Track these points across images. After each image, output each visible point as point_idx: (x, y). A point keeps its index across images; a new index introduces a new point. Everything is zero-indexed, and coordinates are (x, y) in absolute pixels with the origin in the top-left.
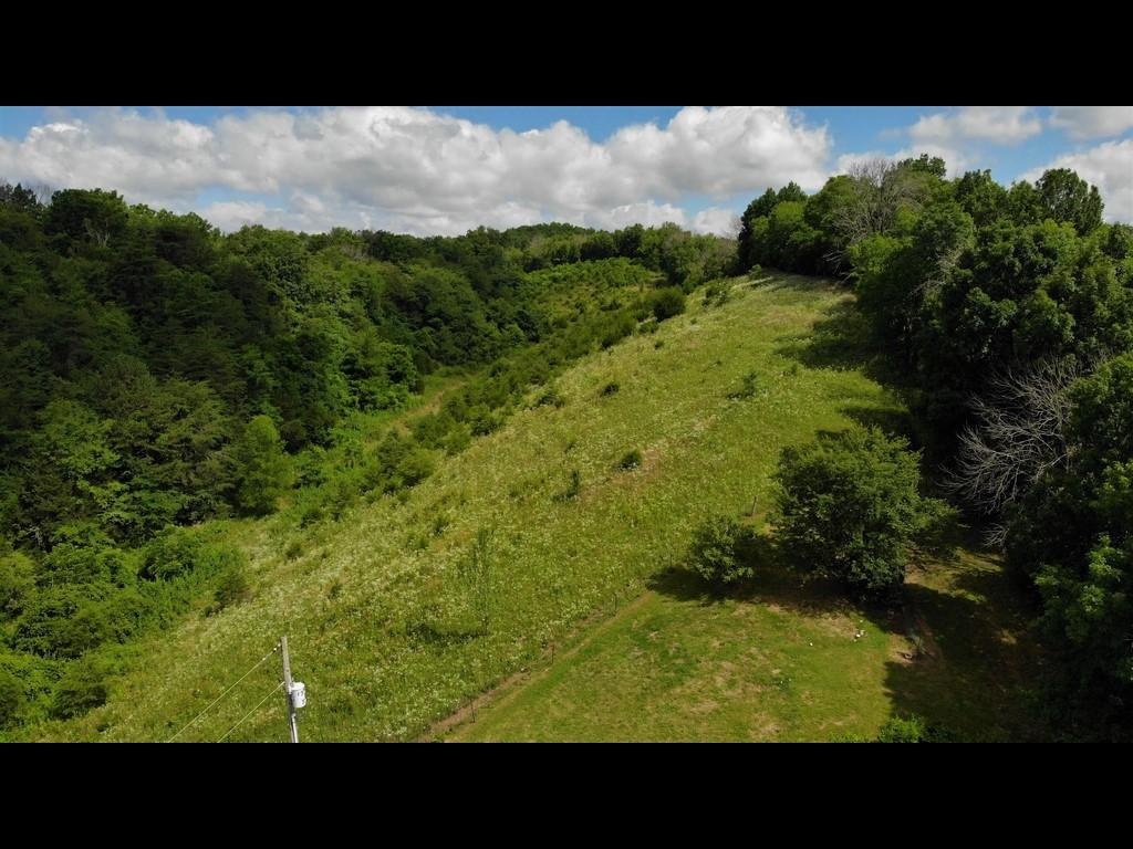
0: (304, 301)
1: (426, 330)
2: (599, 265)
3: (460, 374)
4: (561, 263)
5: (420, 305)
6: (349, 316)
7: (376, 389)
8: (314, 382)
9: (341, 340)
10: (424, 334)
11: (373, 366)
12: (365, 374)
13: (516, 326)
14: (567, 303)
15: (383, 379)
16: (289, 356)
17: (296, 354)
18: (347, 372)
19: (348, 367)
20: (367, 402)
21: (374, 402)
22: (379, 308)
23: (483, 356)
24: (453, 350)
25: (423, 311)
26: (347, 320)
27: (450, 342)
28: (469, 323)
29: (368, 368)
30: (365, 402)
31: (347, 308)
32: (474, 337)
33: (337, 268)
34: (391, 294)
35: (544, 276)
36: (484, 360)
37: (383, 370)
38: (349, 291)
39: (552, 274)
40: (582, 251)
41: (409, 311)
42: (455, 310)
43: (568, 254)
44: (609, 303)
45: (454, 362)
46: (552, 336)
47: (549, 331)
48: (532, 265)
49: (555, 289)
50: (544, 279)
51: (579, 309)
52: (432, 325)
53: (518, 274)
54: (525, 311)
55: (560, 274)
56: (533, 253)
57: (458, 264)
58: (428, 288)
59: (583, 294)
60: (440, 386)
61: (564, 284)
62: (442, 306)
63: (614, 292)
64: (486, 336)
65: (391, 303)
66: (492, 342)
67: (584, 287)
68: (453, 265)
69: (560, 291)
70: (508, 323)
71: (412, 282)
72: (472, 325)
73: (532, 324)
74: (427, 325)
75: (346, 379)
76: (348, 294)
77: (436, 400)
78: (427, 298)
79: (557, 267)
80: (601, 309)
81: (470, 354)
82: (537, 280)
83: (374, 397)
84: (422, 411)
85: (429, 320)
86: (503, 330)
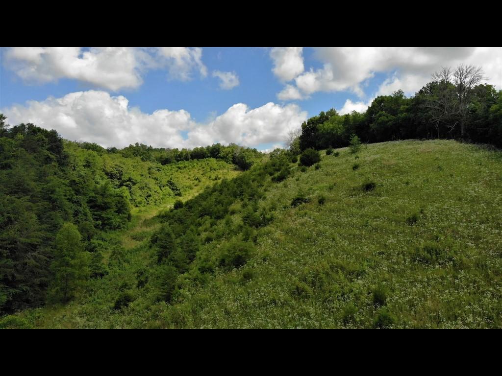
1: (124, 188)
2: (203, 162)
3: (146, 211)
4: (180, 160)
5: (118, 175)
7: (111, 216)
11: (109, 203)
12: (104, 208)
13: (168, 188)
14: (189, 178)
15: (114, 210)
18: (91, 207)
19: (92, 204)
21: (110, 224)
22: (98, 175)
23: (155, 202)
24: (139, 199)
25: (119, 179)
28: (146, 184)
29: (105, 203)
30: (106, 225)
31: (83, 173)
32: (150, 192)
34: (103, 169)
35: (173, 166)
36: (156, 204)
38: (84, 164)
39: (177, 166)
40: (191, 155)
41: (112, 178)
42: (138, 178)
43: (184, 156)
44: (213, 177)
45: (140, 205)
46: (187, 193)
47: (185, 191)
48: (165, 162)
49: (181, 172)
50: (173, 168)
51: (197, 181)
52: (127, 186)
53: (160, 165)
54: (172, 181)
55: (182, 165)
56: (166, 155)
57: (129, 158)
58: (122, 166)
59: (197, 174)
60: (138, 217)
61: (185, 170)
62: (131, 176)
63: (214, 173)
64: (155, 192)
65: (103, 174)
66: (159, 195)
67: (196, 171)
68: (127, 159)
69: (184, 173)
70: (164, 186)
71: (113, 164)
72: (148, 186)
73: (175, 186)
74: (124, 186)
75: (90, 211)
76: (83, 166)
77: (141, 224)
78: (122, 171)
79: (179, 162)
80: (211, 180)
81: (148, 201)
82: (169, 168)
83: (110, 221)
84: (136, 231)
85: (124, 183)
86: (162, 189)
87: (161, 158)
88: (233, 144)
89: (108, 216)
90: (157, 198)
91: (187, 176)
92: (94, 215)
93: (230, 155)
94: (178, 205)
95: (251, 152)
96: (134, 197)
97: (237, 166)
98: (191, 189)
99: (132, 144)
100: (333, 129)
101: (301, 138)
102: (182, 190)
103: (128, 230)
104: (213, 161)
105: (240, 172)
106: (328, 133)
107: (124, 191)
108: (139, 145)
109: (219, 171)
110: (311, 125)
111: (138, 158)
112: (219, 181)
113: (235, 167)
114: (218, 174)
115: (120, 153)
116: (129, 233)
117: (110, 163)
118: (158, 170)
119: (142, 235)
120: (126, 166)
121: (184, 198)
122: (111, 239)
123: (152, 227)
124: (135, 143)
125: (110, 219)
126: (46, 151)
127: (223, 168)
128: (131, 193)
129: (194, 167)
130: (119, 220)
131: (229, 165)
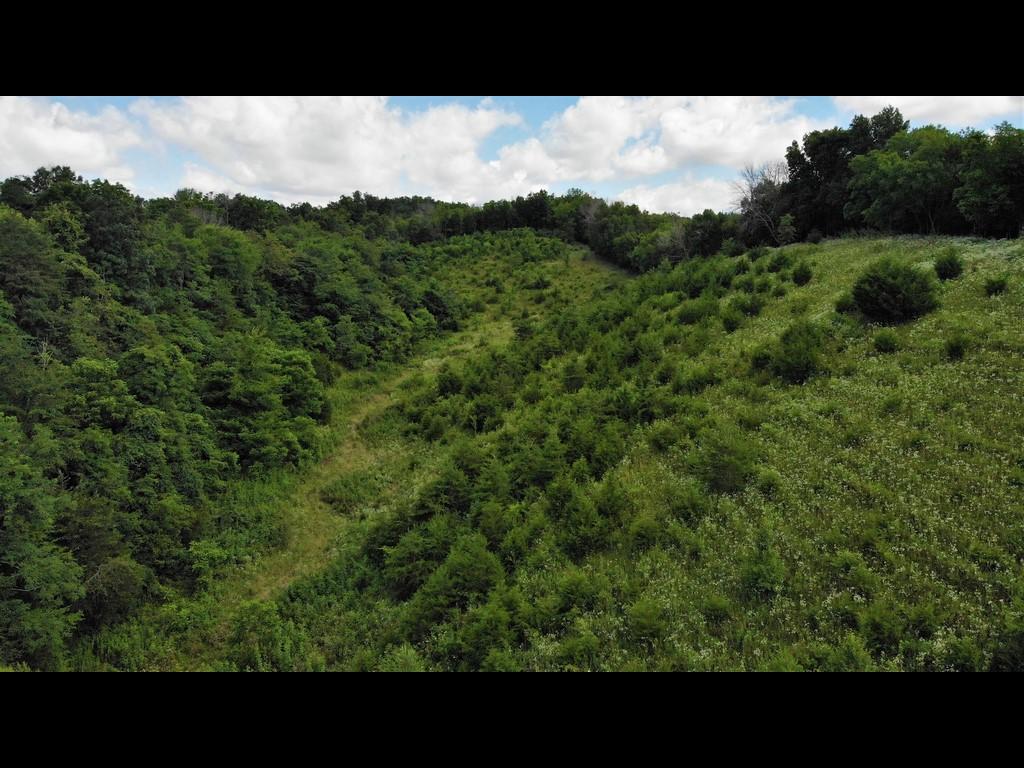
0: (136, 285)
1: (319, 320)
2: (504, 239)
3: (372, 382)
4: (453, 234)
5: (305, 285)
6: (207, 305)
7: (265, 434)
8: (158, 450)
9: (200, 346)
10: (317, 327)
11: (260, 394)
12: (250, 406)
13: (425, 310)
14: (474, 281)
15: (276, 412)
16: (104, 401)
17: (119, 395)
18: (213, 404)
19: (216, 395)
20: (254, 459)
21: (263, 458)
22: (250, 292)
23: (395, 353)
24: (357, 348)
25: (308, 294)
26: (206, 312)
27: (352, 337)
28: (374, 309)
29: (253, 396)
30: (249, 458)
31: (205, 295)
32: (381, 328)
33: (188, 233)
34: (267, 272)
35: (437, 249)
36: (396, 359)
37: (276, 398)
38: (209, 268)
39: (447, 247)
40: (479, 222)
42: (353, 293)
43: (462, 223)
44: (532, 281)
45: (360, 364)
46: (469, 322)
47: (465, 316)
48: (419, 236)
49: (455, 264)
50: (439, 253)
51: (494, 289)
52: (325, 313)
53: (409, 247)
54: (435, 292)
55: (457, 246)
56: (420, 222)
57: (336, 234)
58: (313, 263)
59: (491, 270)
60: (351, 406)
61: (464, 259)
62: (335, 287)
63: (532, 268)
64: (395, 325)
65: (266, 284)
66: (403, 333)
67: (492, 262)
68: (331, 235)
69: (461, 266)
70: (416, 307)
71: (291, 255)
72: (377, 312)
73: (443, 306)
74: (318, 313)
75: (213, 418)
76: (206, 273)
77: (354, 433)
78: (314, 276)
79: (452, 239)
80: (525, 288)
81: (378, 352)
82: (429, 253)
83: (264, 450)
84: (341, 460)
85: (319, 307)
86: (413, 317)
87: (409, 229)
88: (577, 191)
89: (258, 435)
90: (399, 341)
91: (470, 276)
92: (222, 427)
93: (570, 221)
94: (448, 384)
95: (626, 216)
96: (345, 345)
97: (586, 251)
98: (481, 310)
99: (346, 196)
100: (911, 177)
102: (457, 318)
103: (316, 462)
104: (529, 235)
105: (595, 267)
107: (316, 330)
108: (363, 197)
109: (543, 263)
111: (359, 229)
112: (546, 292)
113: (584, 251)
114: (543, 271)
115: (317, 219)
116: (318, 475)
117: (284, 257)
118: (404, 260)
119: (351, 490)
120: (325, 260)
121: (462, 338)
122: (259, 519)
123: (381, 452)
124: (354, 191)
125: (263, 442)
126: (76, 256)
127: (554, 254)
128: (335, 335)
129: (484, 252)
130: (291, 436)
131: (569, 246)
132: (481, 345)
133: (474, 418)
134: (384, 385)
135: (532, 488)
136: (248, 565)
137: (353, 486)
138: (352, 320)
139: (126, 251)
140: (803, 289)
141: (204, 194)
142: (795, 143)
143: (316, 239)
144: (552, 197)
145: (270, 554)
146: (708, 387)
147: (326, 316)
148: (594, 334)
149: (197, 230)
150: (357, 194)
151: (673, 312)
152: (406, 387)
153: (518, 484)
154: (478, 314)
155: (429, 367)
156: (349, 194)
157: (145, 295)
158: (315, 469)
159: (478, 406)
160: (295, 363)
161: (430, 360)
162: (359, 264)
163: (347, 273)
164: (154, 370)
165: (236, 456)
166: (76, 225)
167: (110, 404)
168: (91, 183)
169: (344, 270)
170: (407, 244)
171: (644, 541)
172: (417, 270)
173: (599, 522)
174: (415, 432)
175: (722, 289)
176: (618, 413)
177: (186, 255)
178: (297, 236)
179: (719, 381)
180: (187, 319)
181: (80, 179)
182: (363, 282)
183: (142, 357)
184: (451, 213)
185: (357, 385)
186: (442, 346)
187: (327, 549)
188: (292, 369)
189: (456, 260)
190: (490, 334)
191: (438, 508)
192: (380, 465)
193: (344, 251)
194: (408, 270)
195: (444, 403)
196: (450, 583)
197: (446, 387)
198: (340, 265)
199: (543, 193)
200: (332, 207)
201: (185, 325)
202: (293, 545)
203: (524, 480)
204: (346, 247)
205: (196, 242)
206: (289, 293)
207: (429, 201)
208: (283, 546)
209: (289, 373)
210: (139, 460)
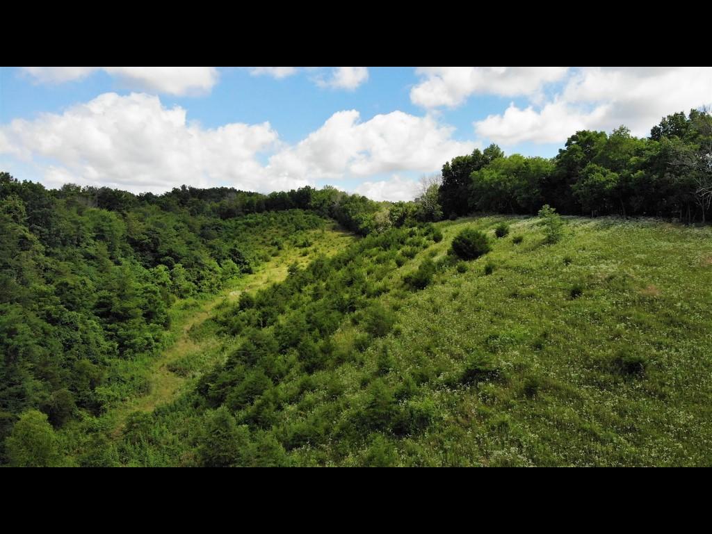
0: (53, 245)
1: (162, 267)
2: (284, 215)
3: (196, 305)
4: (250, 212)
5: (152, 245)
6: (93, 258)
7: (133, 332)
8: (78, 335)
10: (160, 271)
11: (130, 309)
12: (123, 317)
13: (230, 261)
14: (263, 242)
15: (139, 320)
16: (48, 307)
17: (56, 304)
18: (102, 315)
19: (103, 310)
20: (127, 347)
21: (132, 346)
22: (118, 250)
23: (211, 287)
24: (186, 285)
25: (154, 251)
26: (92, 262)
27: (183, 277)
28: (196, 259)
29: (125, 310)
30: (124, 347)
31: (91, 251)
32: (202, 272)
33: (80, 213)
34: (128, 237)
35: (239, 222)
36: (212, 291)
37: (139, 312)
38: (94, 234)
39: (245, 221)
40: (267, 205)
41: (142, 251)
42: (183, 250)
43: (255, 205)
44: (301, 242)
45: (187, 295)
46: (260, 268)
47: (257, 265)
48: (227, 214)
49: (251, 232)
50: (239, 225)
51: (276, 247)
52: (165, 263)
53: (220, 221)
54: (237, 249)
55: (252, 220)
56: (227, 205)
57: (171, 212)
58: (158, 231)
59: (275, 235)
60: (183, 319)
61: (257, 228)
62: (172, 246)
63: (301, 234)
64: (210, 270)
65: (128, 245)
66: (216, 275)
67: (275, 230)
68: (168, 214)
69: (255, 233)
70: (224, 259)
71: (143, 226)
72: (199, 262)
73: (243, 258)
74: (160, 263)
75: (101, 323)
76: (92, 237)
77: (186, 335)
78: (158, 239)
79: (248, 216)
80: (297, 246)
81: (200, 287)
82: (234, 225)
83: (133, 341)
84: (178, 350)
85: (161, 259)
86: (222, 265)
87: (220, 209)
88: (330, 187)
89: (129, 332)
90: (213, 280)
91: (261, 240)
92: (106, 329)
93: (325, 206)
94: (245, 303)
95: (359, 203)
96: (178, 283)
97: (336, 224)
98: (267, 261)
99: (176, 188)
100: (498, 184)
101: (442, 189)
102: (252, 264)
103: (163, 350)
104: (300, 213)
105: (341, 233)
106: (491, 189)
107: (160, 273)
108: (187, 189)
109: (308, 231)
110: (459, 171)
111: (186, 210)
112: (309, 249)
113: (334, 224)
114: (308, 236)
115: (158, 203)
116: (165, 357)
117: (139, 228)
118: (216, 229)
119: (186, 364)
120: (165, 230)
121: (255, 278)
122: (132, 378)
123: (203, 344)
124: (182, 185)
125: (133, 337)
126: (22, 227)
127: (315, 225)
128: (172, 276)
129: (270, 224)
130: (149, 335)
131: (325, 221)
132: (268, 282)
133: (261, 319)
134: (203, 307)
135: (291, 348)
136: (128, 402)
137: (187, 362)
138: (183, 267)
139: (48, 225)
140: (437, 244)
141: (82, 187)
142: (447, 163)
143: (158, 216)
144: (314, 189)
145: (140, 396)
146: (383, 293)
147: (166, 265)
148: (333, 270)
149: (84, 212)
150: (184, 187)
151: (375, 258)
152: (219, 307)
153: (283, 346)
154: (266, 263)
155: (234, 296)
156: (179, 187)
157: (57, 250)
158: (163, 354)
159: (264, 313)
160: (149, 292)
161: (234, 292)
162: (187, 232)
163: (179, 237)
164: (74, 291)
165: (117, 345)
166: (23, 208)
167: (51, 310)
168: (22, 182)
169: (177, 236)
170: (219, 219)
171: (340, 361)
172: (225, 236)
173: (320, 355)
174: (225, 332)
175: (400, 245)
176: (338, 309)
177: (79, 227)
178: (145, 214)
179: (389, 291)
180: (81, 266)
181: (16, 180)
182: (189, 243)
183: (67, 284)
184: (248, 199)
185: (186, 307)
186: (242, 283)
187: (174, 393)
188: (148, 295)
189: (251, 229)
190: (273, 275)
191: (239, 362)
192: (203, 351)
193: (176, 223)
194: (220, 236)
195: (242, 314)
196: (245, 392)
197: (244, 305)
198: (175, 233)
199: (308, 188)
200: (167, 195)
201: (80, 269)
202: (153, 392)
203: (287, 345)
204: (178, 221)
205: (85, 219)
206: (141, 251)
207: (233, 190)
208: (148, 392)
209: (146, 297)
210: (67, 340)
